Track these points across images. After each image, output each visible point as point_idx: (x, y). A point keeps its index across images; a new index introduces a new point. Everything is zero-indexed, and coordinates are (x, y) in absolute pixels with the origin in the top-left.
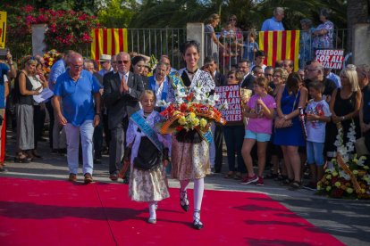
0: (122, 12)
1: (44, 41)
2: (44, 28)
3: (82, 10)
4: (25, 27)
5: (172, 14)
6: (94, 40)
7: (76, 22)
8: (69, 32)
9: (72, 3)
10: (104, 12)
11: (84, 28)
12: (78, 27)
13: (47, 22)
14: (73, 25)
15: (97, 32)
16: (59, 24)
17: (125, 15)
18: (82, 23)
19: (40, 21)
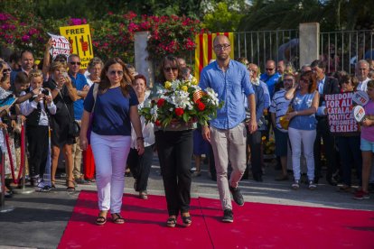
0: (229, 15)
1: (147, 49)
2: (147, 36)
3: (187, 15)
4: (128, 35)
5: (284, 14)
6: (198, 46)
7: (180, 28)
8: (172, 38)
9: (177, 8)
10: (210, 16)
11: (188, 34)
12: (181, 33)
13: (150, 29)
14: (176, 31)
15: (201, 37)
16: (162, 30)
17: (233, 18)
18: (186, 28)
19: (142, 29)
